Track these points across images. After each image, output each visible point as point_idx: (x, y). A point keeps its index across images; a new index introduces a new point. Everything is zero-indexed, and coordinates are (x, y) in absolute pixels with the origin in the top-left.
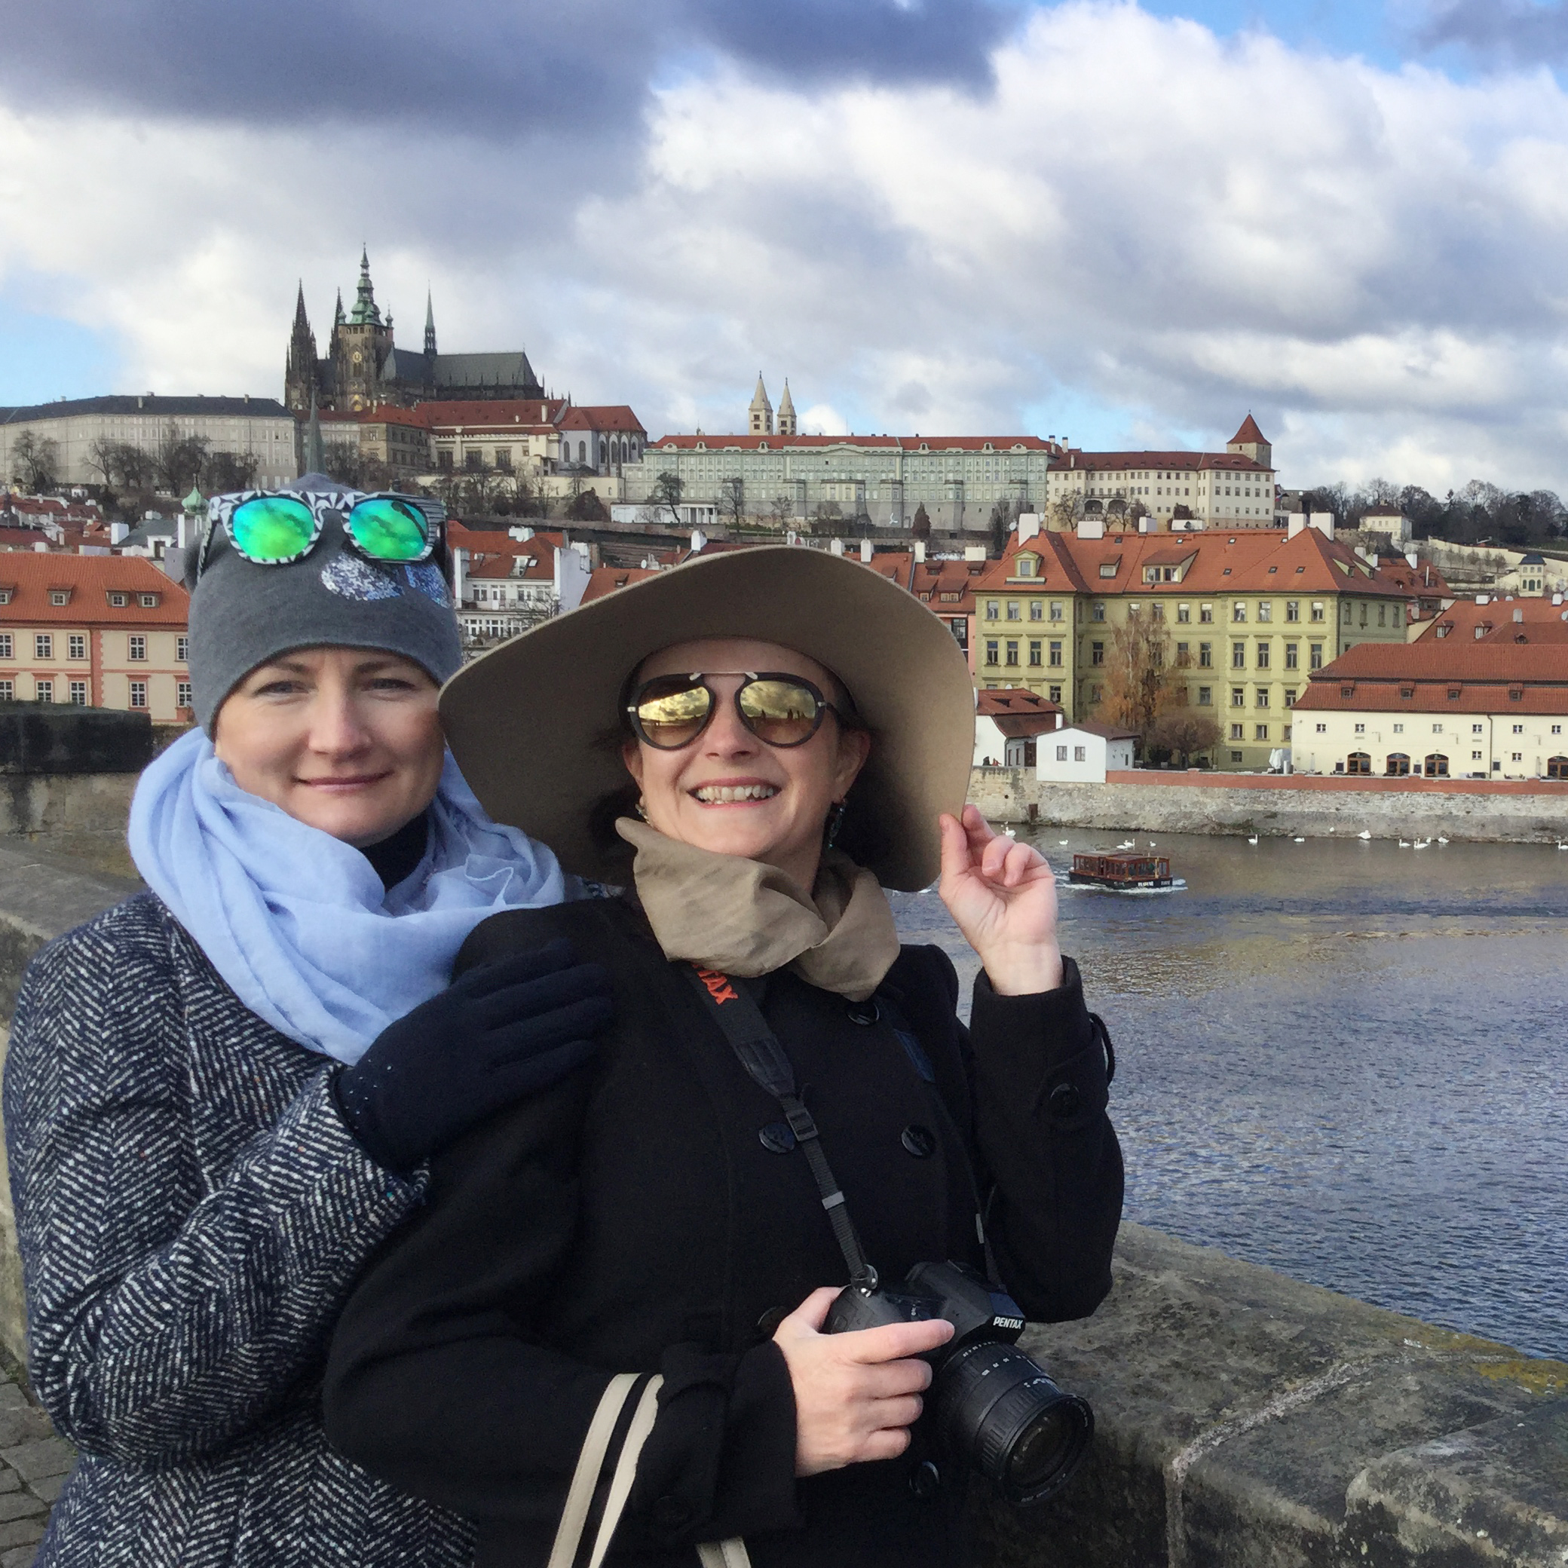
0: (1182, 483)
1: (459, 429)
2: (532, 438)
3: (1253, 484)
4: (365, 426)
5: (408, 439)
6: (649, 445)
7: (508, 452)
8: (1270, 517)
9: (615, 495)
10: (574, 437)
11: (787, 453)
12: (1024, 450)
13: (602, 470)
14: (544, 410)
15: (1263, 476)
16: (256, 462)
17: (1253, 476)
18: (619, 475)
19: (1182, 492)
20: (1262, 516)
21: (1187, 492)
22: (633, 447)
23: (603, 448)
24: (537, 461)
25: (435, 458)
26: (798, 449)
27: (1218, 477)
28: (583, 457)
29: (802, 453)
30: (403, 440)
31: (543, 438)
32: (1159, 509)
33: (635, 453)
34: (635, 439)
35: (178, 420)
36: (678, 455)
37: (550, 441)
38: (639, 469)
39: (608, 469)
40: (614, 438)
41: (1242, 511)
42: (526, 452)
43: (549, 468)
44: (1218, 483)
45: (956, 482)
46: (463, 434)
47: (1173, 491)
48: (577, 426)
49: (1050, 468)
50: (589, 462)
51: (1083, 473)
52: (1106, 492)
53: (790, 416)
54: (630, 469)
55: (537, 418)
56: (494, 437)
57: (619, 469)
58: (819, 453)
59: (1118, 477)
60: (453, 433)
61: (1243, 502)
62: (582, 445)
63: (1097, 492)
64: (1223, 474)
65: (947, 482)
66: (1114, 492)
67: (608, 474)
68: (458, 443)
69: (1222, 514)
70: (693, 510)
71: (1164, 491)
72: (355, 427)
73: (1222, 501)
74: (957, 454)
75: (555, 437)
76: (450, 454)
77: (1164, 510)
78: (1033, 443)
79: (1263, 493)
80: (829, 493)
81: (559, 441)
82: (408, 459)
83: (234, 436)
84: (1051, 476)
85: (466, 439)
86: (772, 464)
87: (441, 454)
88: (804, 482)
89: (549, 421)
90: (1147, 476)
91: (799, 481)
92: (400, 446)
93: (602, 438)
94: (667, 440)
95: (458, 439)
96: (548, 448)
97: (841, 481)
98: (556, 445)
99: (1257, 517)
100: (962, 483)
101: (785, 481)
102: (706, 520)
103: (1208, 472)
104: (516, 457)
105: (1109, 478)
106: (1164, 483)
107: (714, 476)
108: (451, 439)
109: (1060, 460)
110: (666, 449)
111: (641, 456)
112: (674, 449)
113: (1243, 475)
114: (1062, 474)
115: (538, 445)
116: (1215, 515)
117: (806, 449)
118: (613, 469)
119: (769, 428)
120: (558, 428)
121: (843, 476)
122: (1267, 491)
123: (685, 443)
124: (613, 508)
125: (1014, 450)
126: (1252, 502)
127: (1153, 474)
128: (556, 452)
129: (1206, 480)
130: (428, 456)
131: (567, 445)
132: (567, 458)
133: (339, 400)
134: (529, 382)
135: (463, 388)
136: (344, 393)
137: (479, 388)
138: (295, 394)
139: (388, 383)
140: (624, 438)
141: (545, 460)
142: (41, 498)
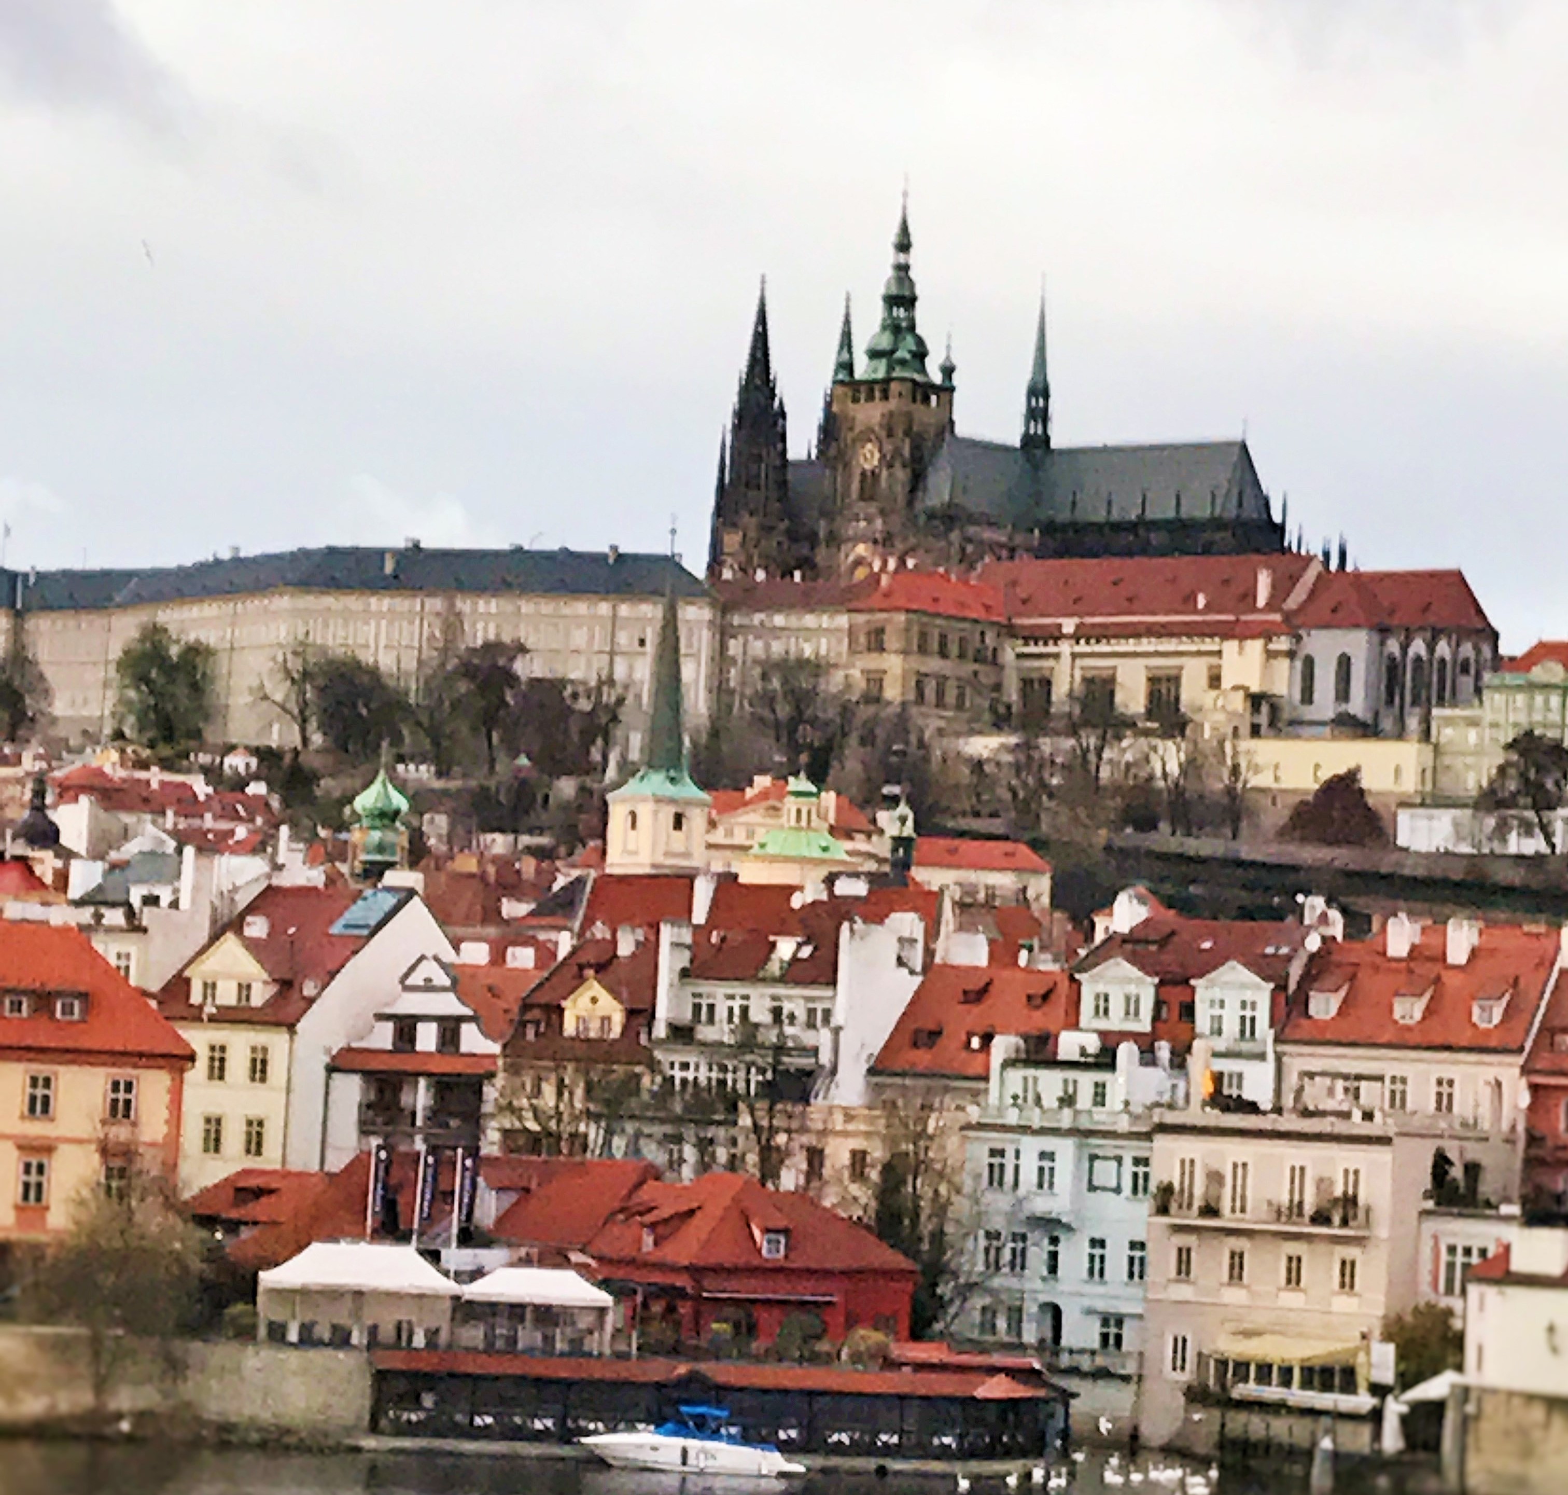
1: (1069, 625)
2: (1230, 647)
4: (861, 618)
5: (954, 649)
6: (1498, 662)
7: (1175, 680)
9: (1413, 784)
10: (1325, 645)
13: (1387, 724)
14: (1264, 581)
16: (620, 701)
18: (1426, 735)
22: (1465, 669)
23: (1393, 669)
24: (1238, 703)
25: (1012, 694)
28: (1343, 694)
30: (943, 654)
31: (1255, 646)
33: (1466, 683)
34: (1467, 650)
35: (464, 605)
37: (1271, 655)
38: (1473, 723)
39: (1401, 720)
40: (1418, 647)
42: (1215, 681)
43: (1263, 719)
46: (1076, 638)
48: (1338, 619)
50: (1357, 705)
54: (1449, 721)
55: (1246, 598)
56: (1146, 645)
57: (1426, 721)
60: (1056, 636)
62: (1344, 663)
67: (1400, 734)
68: (1066, 659)
72: (843, 620)
75: (1282, 643)
76: (1047, 683)
81: (1291, 654)
82: (951, 697)
83: (579, 638)
85: (1082, 647)
87: (1026, 683)
89: (1271, 606)
92: (934, 664)
93: (1392, 645)
94: (1542, 649)
95: (1065, 648)
96: (1265, 671)
98: (1283, 664)
104: (1192, 690)
108: (1051, 649)
110: (1538, 673)
111: (1478, 691)
112: (1558, 675)
115: (1244, 666)
118: (1413, 723)
120: (1292, 624)
124: (1404, 818)
128: (1282, 681)
130: (998, 687)
131: (1309, 663)
132: (1307, 696)
133: (821, 555)
134: (1251, 512)
135: (1097, 527)
136: (835, 540)
137: (1132, 527)
138: (732, 541)
139: (931, 515)
140: (1443, 649)
141: (1256, 700)
142: (155, 776)
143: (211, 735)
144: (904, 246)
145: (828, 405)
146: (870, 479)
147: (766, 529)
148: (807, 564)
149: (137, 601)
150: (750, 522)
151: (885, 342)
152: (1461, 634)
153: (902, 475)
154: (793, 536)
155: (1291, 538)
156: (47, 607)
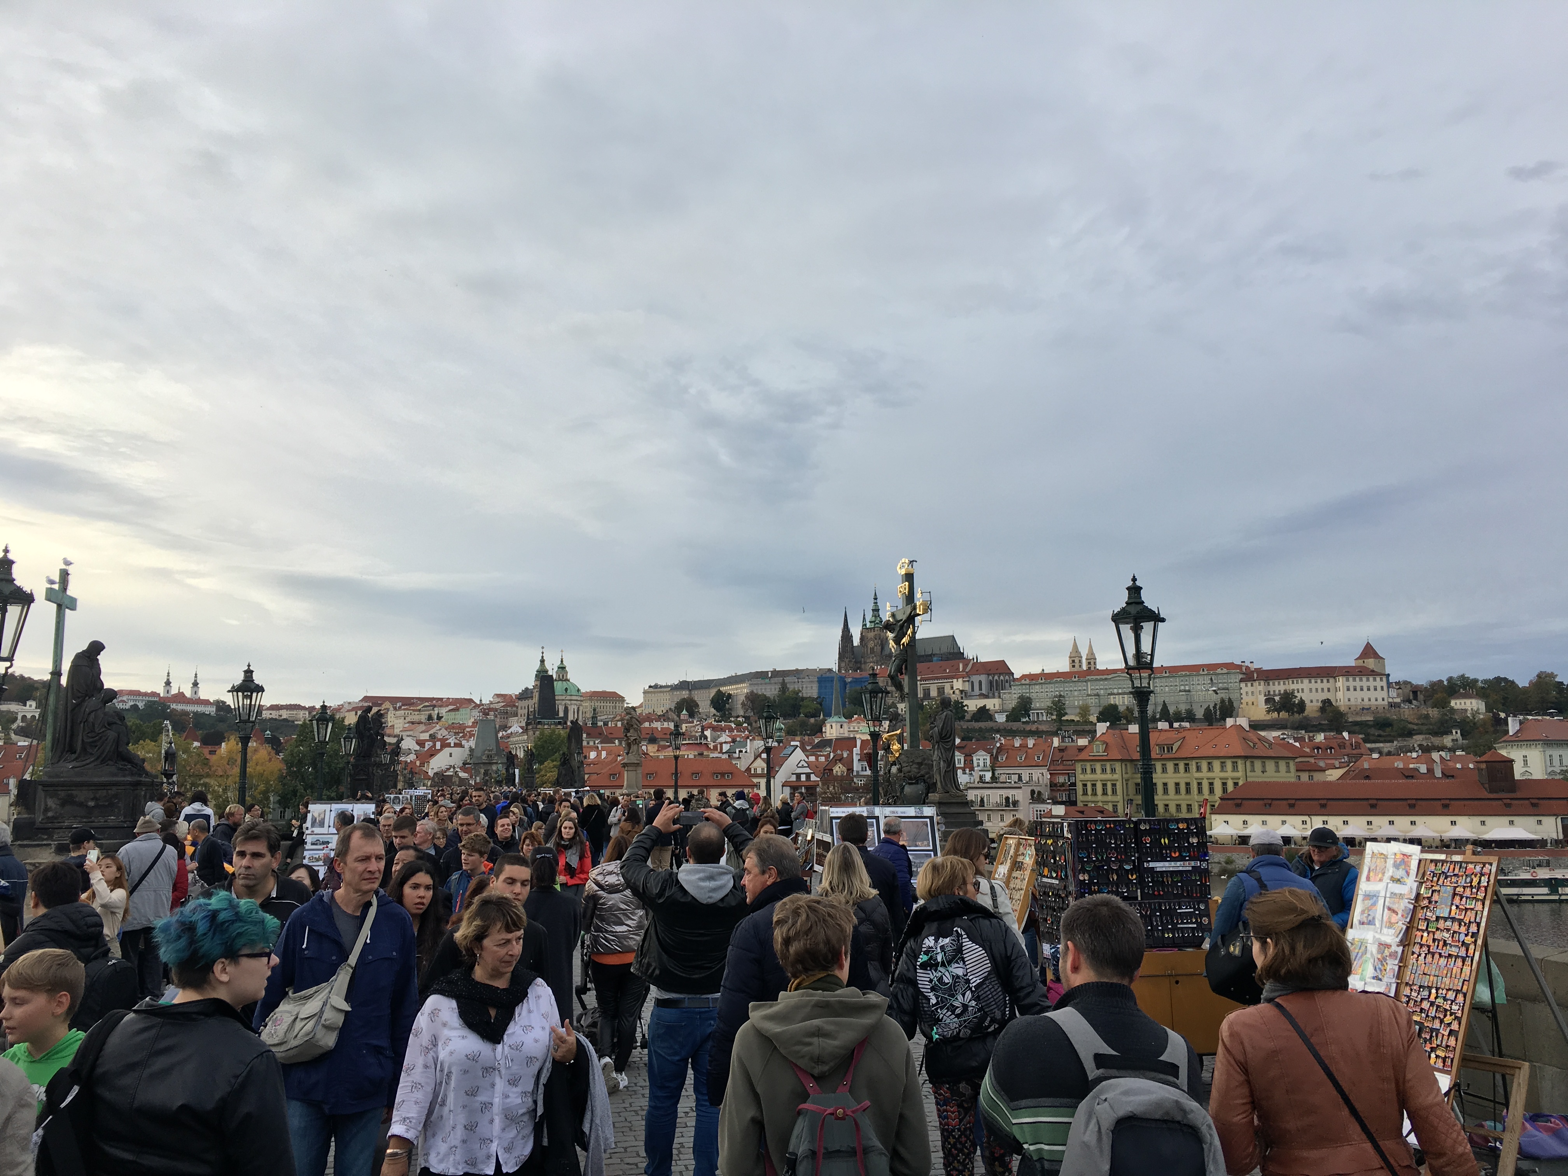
0: (1325, 685)
2: (955, 680)
3: (1371, 683)
6: (1015, 680)
8: (1386, 702)
9: (997, 707)
10: (976, 679)
11: (1089, 680)
12: (1225, 671)
13: (991, 695)
14: (961, 666)
15: (1378, 679)
17: (1371, 679)
18: (1000, 697)
19: (1326, 690)
20: (1380, 702)
21: (1329, 690)
22: (1007, 682)
23: (991, 683)
24: (957, 692)
26: (1094, 677)
27: (1348, 680)
28: (981, 689)
29: (1097, 680)
31: (960, 680)
32: (1312, 701)
33: (1007, 685)
34: (1007, 677)
36: (1030, 685)
37: (964, 681)
38: (1010, 693)
39: (994, 694)
40: (996, 677)
41: (1366, 700)
42: (952, 688)
43: (964, 695)
44: (1348, 684)
45: (1185, 691)
47: (1320, 690)
48: (978, 673)
49: (1241, 681)
50: (984, 691)
51: (1262, 683)
52: (1277, 692)
53: (1091, 660)
54: (1004, 693)
55: (959, 668)
56: (936, 681)
57: (999, 693)
58: (1106, 679)
59: (1284, 684)
61: (1366, 695)
62: (980, 682)
63: (1272, 693)
64: (1351, 679)
65: (1180, 691)
66: (1282, 692)
67: (994, 697)
69: (1353, 702)
70: (1038, 714)
71: (1314, 690)
73: (1352, 694)
74: (1186, 676)
75: (966, 679)
77: (1314, 701)
78: (1230, 666)
79: (1379, 688)
80: (1112, 700)
81: (968, 681)
84: (1243, 685)
86: (1081, 686)
88: (1098, 695)
89: (963, 671)
90: (1302, 682)
91: (1095, 695)
93: (991, 678)
94: (1024, 677)
96: (963, 685)
97: (1119, 694)
98: (967, 683)
99: (1376, 703)
100: (1189, 691)
101: (1088, 695)
102: (1045, 719)
103: (1341, 678)
104: (947, 690)
105: (1279, 684)
106: (1313, 685)
107: (1050, 695)
109: (1250, 675)
110: (1023, 682)
111: (1010, 686)
112: (1028, 682)
113: (1364, 679)
114: (1249, 684)
115: (958, 684)
116: (1348, 703)
117: (1098, 677)
118: (996, 694)
119: (1080, 666)
120: (968, 675)
121: (1120, 691)
122: (1382, 688)
123: (1032, 678)
124: (996, 715)
125: (1219, 671)
126: (1372, 694)
127: (1306, 681)
128: (967, 687)
129: (1341, 682)
131: (972, 682)
132: (973, 690)
133: (863, 666)
134: (956, 651)
135: (923, 656)
136: (865, 663)
137: (930, 655)
138: (843, 665)
139: (886, 656)
140: (1002, 677)
141: (961, 691)
142: (723, 724)
143: (734, 714)
144: (876, 599)
145: (861, 634)
146: (872, 650)
147: (850, 661)
148: (859, 668)
149: (716, 686)
150: (847, 660)
151: (873, 619)
152: (1006, 674)
153: (879, 648)
154: (856, 662)
155: (965, 655)
156: (696, 689)
